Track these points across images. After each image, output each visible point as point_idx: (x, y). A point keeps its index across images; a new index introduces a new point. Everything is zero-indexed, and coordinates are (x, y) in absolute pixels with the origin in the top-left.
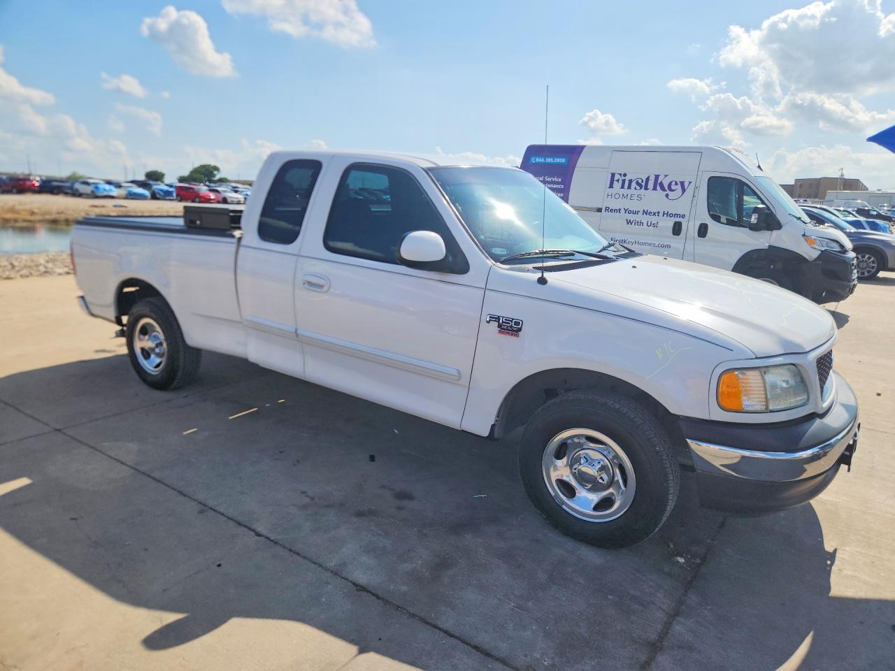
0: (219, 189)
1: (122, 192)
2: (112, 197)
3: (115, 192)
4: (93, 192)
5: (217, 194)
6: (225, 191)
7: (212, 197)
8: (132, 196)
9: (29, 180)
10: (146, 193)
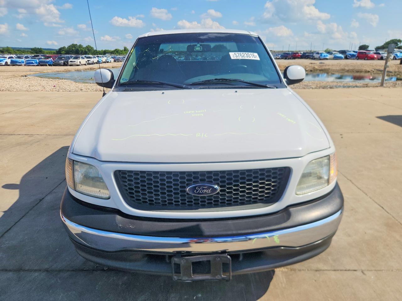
0: (380, 52)
1: (332, 56)
2: (327, 59)
3: (329, 56)
4: (319, 57)
5: (378, 55)
6: (382, 53)
7: (376, 57)
8: (336, 58)
9: (298, 53)
10: (343, 56)
